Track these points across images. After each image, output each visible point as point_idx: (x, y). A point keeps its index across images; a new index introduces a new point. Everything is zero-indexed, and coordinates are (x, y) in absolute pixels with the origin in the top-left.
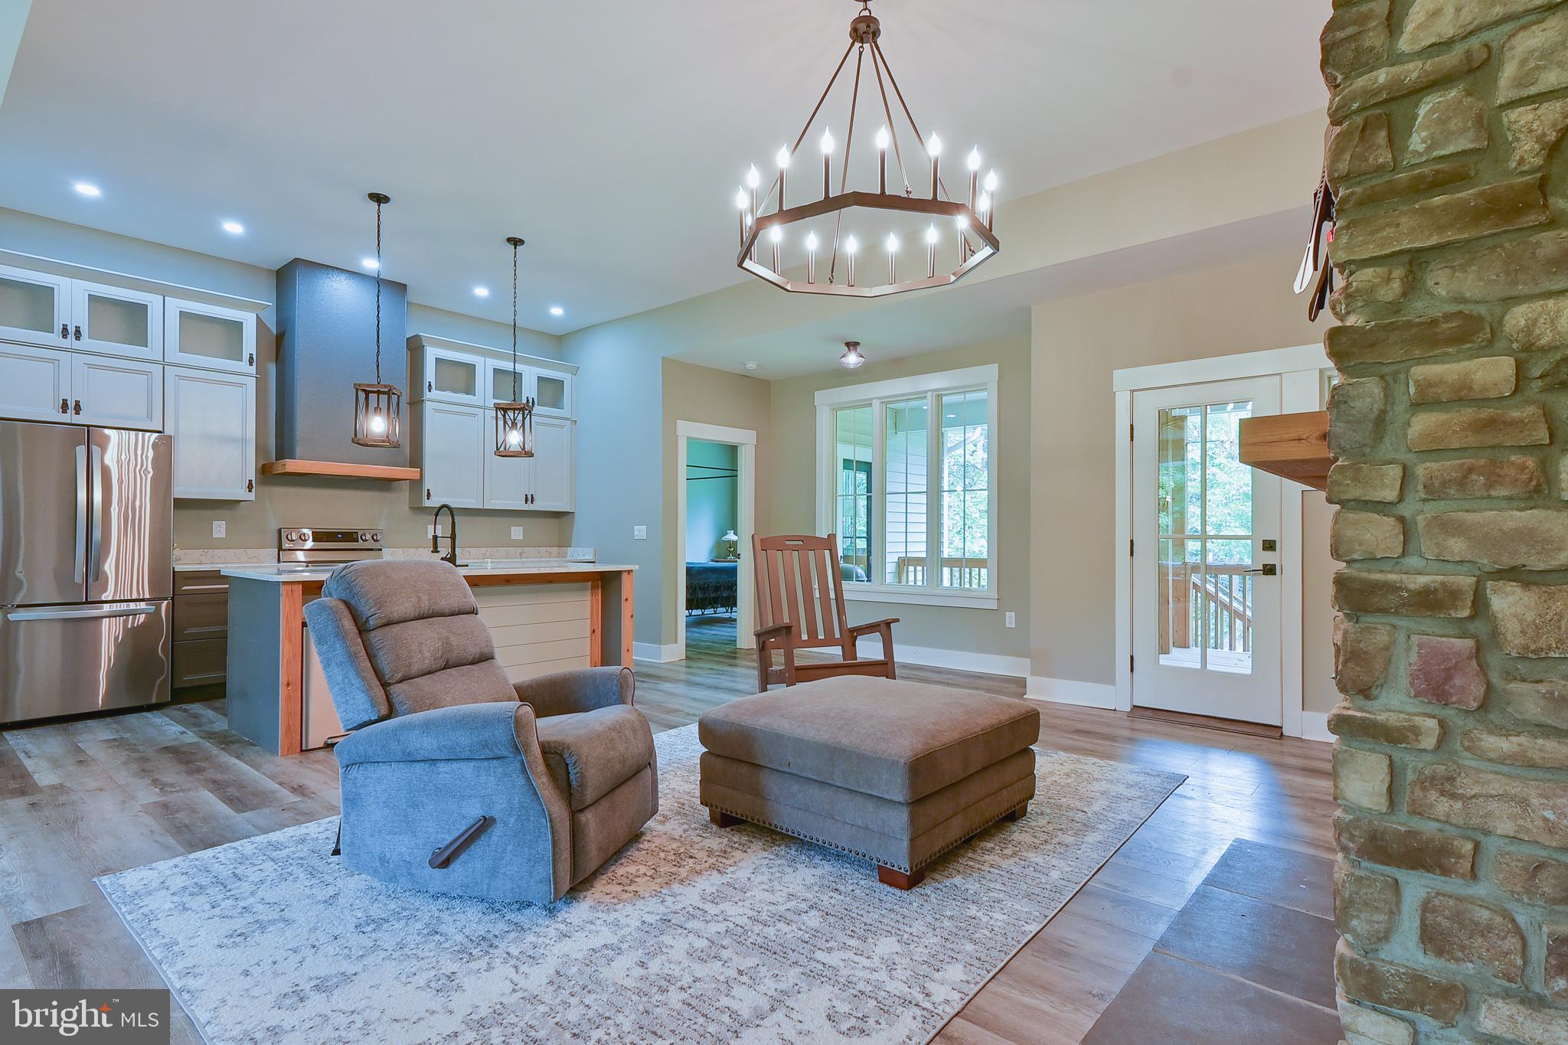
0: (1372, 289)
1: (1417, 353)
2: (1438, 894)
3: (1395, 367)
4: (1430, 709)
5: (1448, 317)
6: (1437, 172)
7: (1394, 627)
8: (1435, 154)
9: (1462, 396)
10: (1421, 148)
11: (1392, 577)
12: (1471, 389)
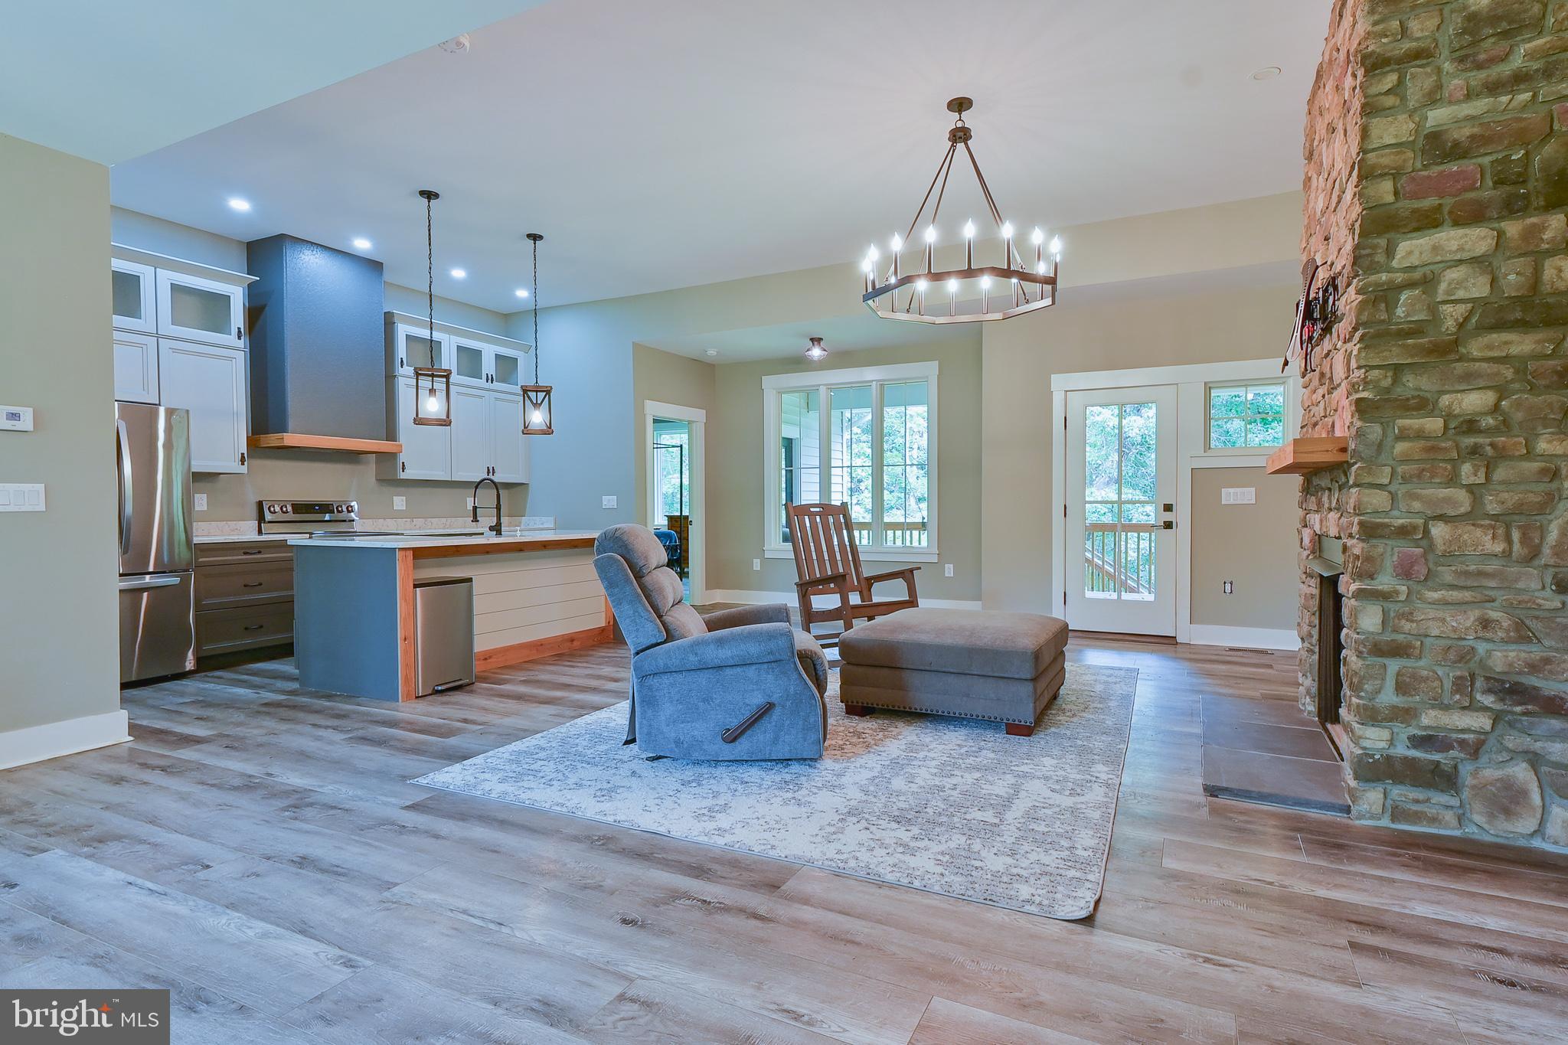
0: (1379, 380)
1: (1398, 413)
2: (1404, 667)
3: (1388, 419)
4: (1404, 582)
5: (1413, 397)
6: (1410, 328)
7: (1386, 544)
8: (1408, 319)
9: (1420, 435)
10: (1402, 315)
11: (1386, 520)
12: (1424, 432)
